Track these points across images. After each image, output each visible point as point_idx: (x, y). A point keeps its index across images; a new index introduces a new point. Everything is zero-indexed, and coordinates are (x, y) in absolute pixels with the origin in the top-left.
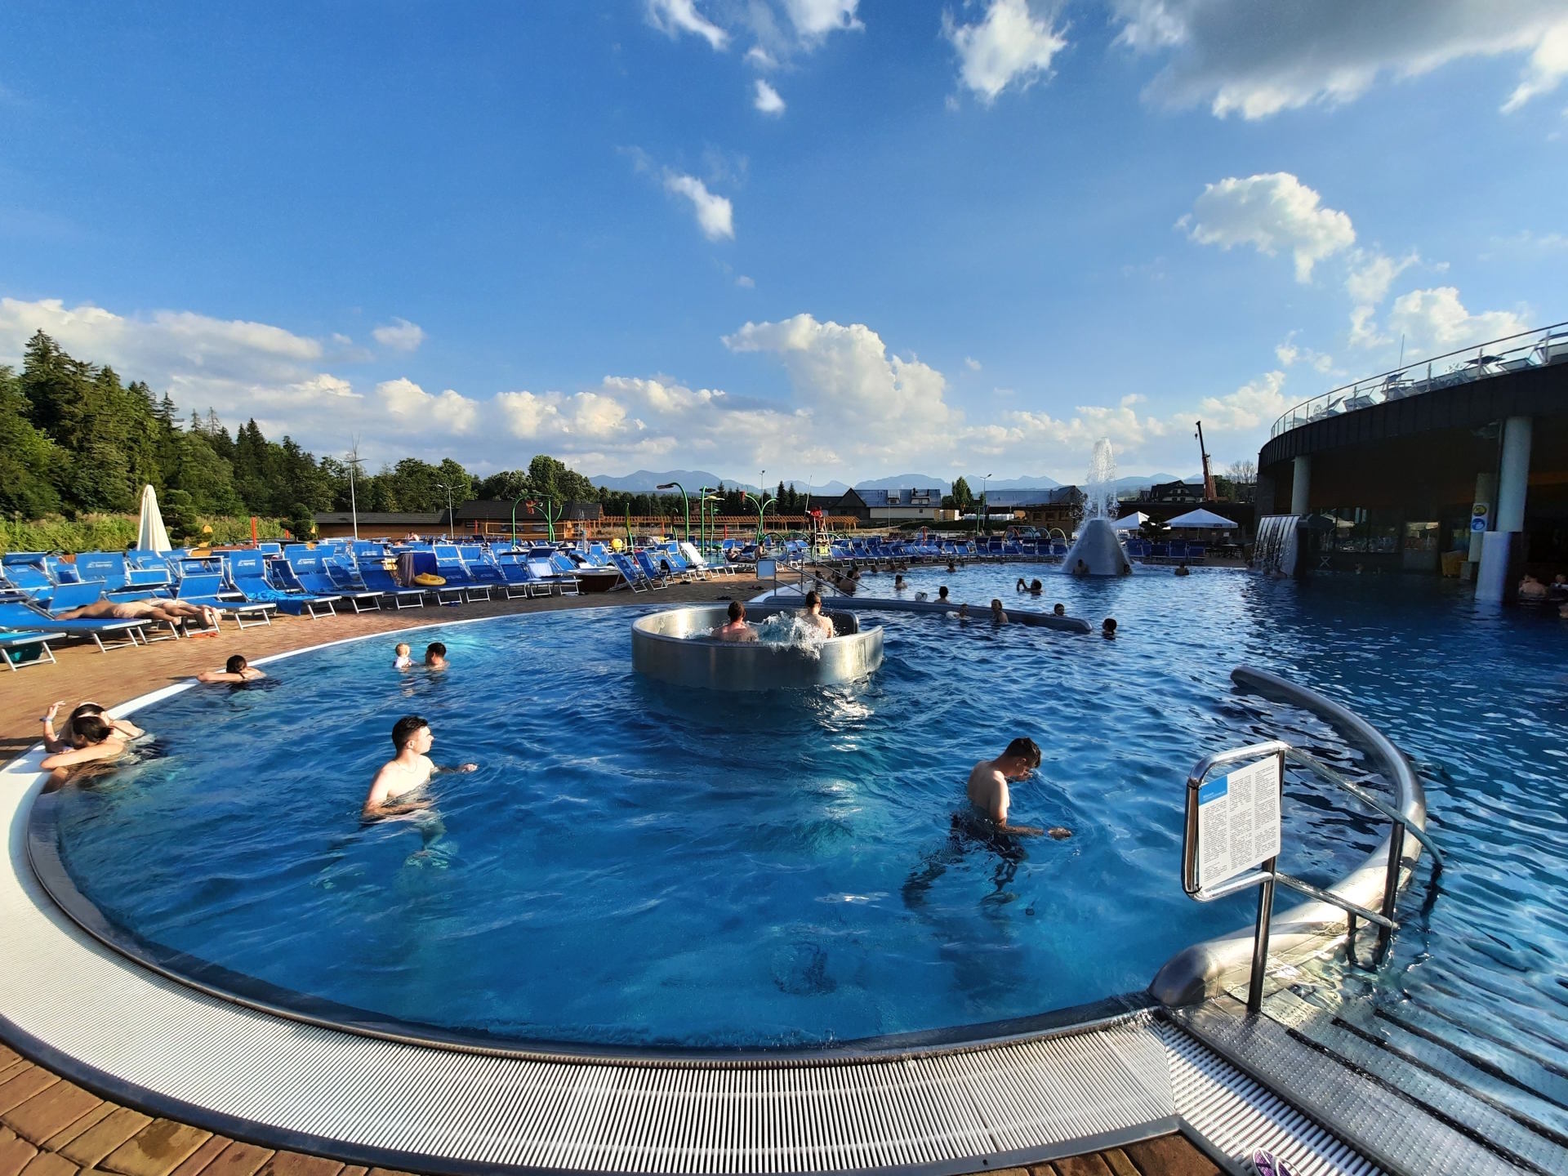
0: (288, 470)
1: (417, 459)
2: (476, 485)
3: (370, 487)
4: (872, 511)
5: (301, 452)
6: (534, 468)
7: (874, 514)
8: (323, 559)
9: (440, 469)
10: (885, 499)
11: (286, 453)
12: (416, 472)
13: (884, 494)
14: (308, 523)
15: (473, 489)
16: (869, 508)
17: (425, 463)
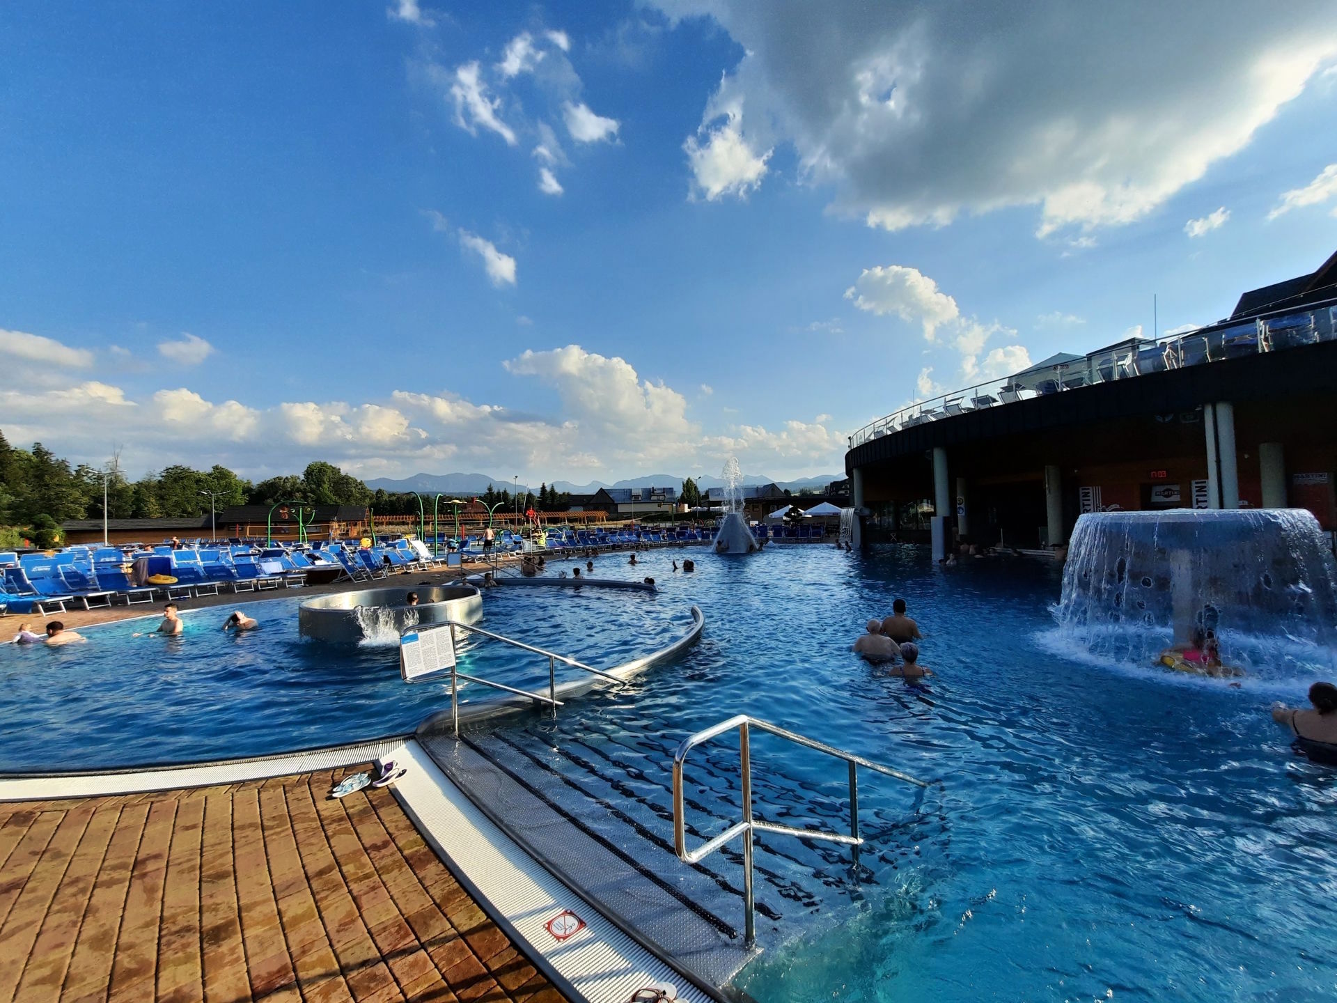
0: (36, 477)
1: (185, 465)
2: (247, 490)
3: (131, 493)
4: (619, 506)
5: (53, 459)
6: (309, 473)
7: (621, 509)
8: (59, 566)
9: (209, 475)
10: (629, 496)
11: (34, 459)
12: (182, 478)
13: (628, 493)
14: (51, 533)
15: (244, 493)
16: (617, 505)
17: (193, 469)
